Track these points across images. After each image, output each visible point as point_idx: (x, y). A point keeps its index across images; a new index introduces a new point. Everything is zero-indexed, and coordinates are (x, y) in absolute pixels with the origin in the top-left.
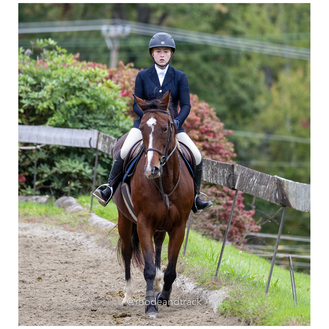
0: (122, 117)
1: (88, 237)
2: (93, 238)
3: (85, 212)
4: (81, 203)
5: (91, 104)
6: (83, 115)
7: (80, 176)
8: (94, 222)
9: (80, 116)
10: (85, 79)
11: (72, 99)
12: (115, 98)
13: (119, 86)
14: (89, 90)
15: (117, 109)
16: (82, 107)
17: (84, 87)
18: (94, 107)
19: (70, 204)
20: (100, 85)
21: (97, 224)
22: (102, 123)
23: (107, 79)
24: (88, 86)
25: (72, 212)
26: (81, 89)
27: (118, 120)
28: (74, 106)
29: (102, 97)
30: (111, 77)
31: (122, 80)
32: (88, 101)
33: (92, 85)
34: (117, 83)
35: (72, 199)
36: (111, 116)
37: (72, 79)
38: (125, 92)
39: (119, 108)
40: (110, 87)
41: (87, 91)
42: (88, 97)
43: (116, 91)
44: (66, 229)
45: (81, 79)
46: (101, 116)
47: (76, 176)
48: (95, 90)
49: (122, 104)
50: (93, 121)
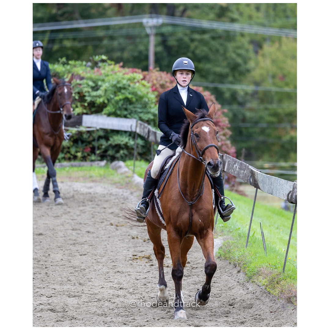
0: (153, 105)
1: (132, 193)
2: (135, 194)
3: (130, 174)
4: (127, 166)
5: (132, 98)
6: (127, 105)
7: (126, 146)
8: (136, 182)
9: (125, 106)
10: (127, 81)
11: (119, 95)
12: (148, 93)
13: (150, 85)
14: (130, 89)
15: (149, 100)
16: (126, 100)
17: (127, 87)
18: (134, 100)
19: (120, 167)
20: (137, 84)
21: (138, 183)
22: (139, 110)
23: (142, 80)
24: (129, 86)
25: (122, 174)
26: (124, 88)
27: (150, 107)
28: (120, 100)
29: (139, 93)
30: (144, 79)
31: (151, 80)
32: (130, 96)
33: (132, 85)
34: (148, 82)
35: (121, 163)
36: (145, 106)
37: (118, 82)
38: (154, 88)
39: (150, 100)
40: (144, 86)
41: (128, 89)
42: (129, 93)
43: (148, 88)
44: (117, 187)
45: (124, 82)
46: (139, 106)
47: (123, 147)
48: (134, 88)
49: (152, 97)
50: (134, 110)
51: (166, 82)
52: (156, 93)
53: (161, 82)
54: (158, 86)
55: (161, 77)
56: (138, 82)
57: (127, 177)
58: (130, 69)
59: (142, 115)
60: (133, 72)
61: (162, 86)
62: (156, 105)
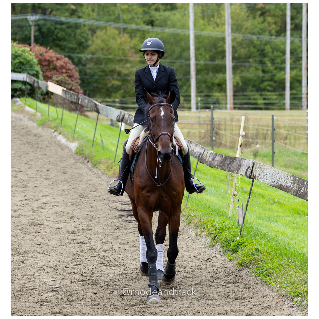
1: (24, 116)
2: (26, 117)
3: (23, 105)
4: (21, 101)
7: (20, 90)
8: (27, 110)
9: (20, 66)
10: (21, 52)
11: (16, 60)
12: (33, 59)
13: (34, 54)
14: (23, 56)
15: (33, 63)
16: (20, 63)
17: (21, 55)
18: (25, 62)
19: (17, 101)
20: (27, 54)
22: (28, 69)
23: (29, 51)
24: (22, 54)
25: (18, 105)
26: (19, 56)
27: (34, 67)
28: (17, 63)
29: (28, 59)
30: (31, 50)
31: (35, 51)
32: (22, 61)
33: (24, 54)
34: (33, 52)
35: (18, 99)
36: (31, 66)
37: (16, 52)
38: (36, 56)
40: (31, 54)
42: (22, 59)
43: (33, 56)
44: (16, 113)
45: (19, 52)
46: (28, 66)
47: (19, 90)
48: (25, 56)
49: (35, 61)
50: (25, 68)
51: (43, 52)
52: (38, 59)
53: (41, 52)
54: (38, 54)
55: (40, 50)
56: (27, 52)
57: (21, 107)
58: (23, 45)
59: (29, 71)
60: (24, 47)
61: (41, 55)
62: (37, 65)
